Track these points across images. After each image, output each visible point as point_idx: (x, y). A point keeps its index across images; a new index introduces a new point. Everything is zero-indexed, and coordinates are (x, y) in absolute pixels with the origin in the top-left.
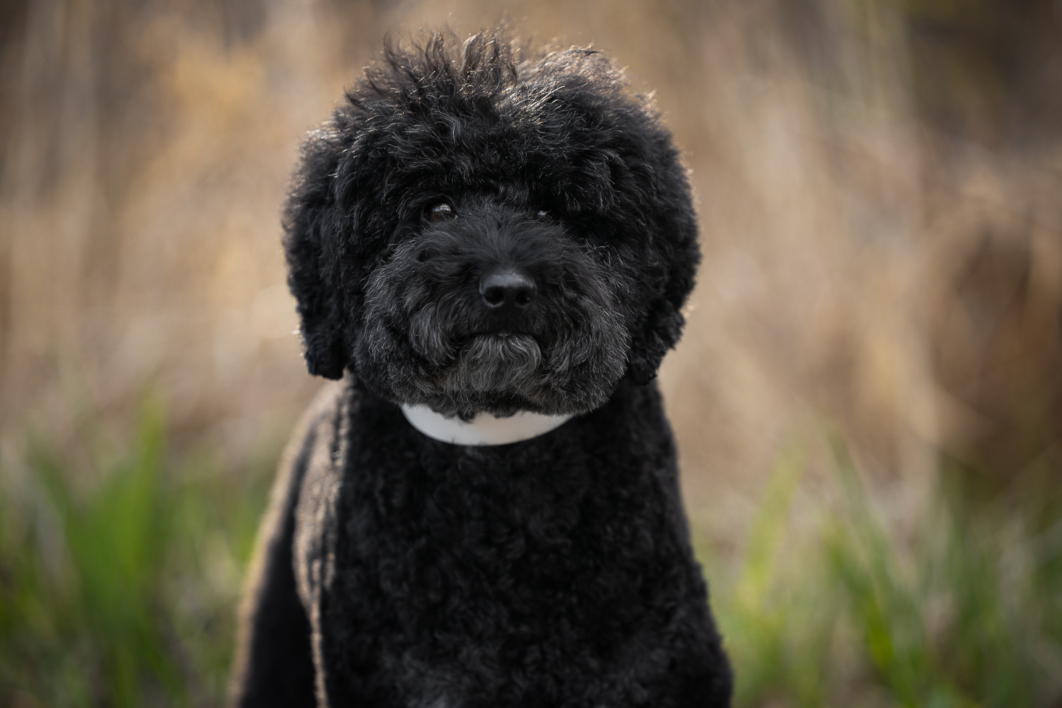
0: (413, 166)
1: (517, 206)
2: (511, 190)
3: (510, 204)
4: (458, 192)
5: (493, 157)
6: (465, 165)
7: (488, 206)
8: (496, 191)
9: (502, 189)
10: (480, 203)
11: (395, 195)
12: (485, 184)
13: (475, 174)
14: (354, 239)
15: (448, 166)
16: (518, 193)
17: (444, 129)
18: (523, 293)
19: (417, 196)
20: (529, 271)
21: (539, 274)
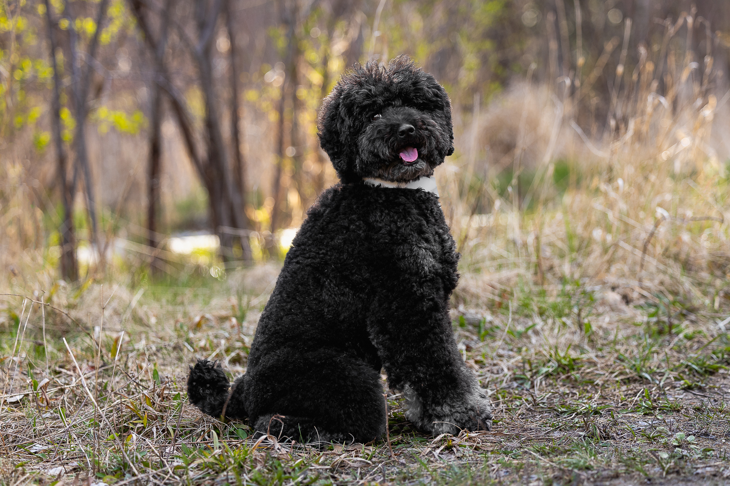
0: (364, 103)
1: (400, 106)
2: (396, 102)
3: (398, 107)
4: (380, 110)
5: (387, 94)
6: (380, 100)
7: (391, 109)
8: (392, 104)
9: (393, 103)
10: (388, 110)
11: (360, 113)
12: (388, 103)
13: (384, 101)
14: (352, 129)
15: (375, 102)
16: (398, 102)
17: (370, 90)
18: (411, 130)
19: (368, 114)
20: (410, 123)
21: (414, 123)
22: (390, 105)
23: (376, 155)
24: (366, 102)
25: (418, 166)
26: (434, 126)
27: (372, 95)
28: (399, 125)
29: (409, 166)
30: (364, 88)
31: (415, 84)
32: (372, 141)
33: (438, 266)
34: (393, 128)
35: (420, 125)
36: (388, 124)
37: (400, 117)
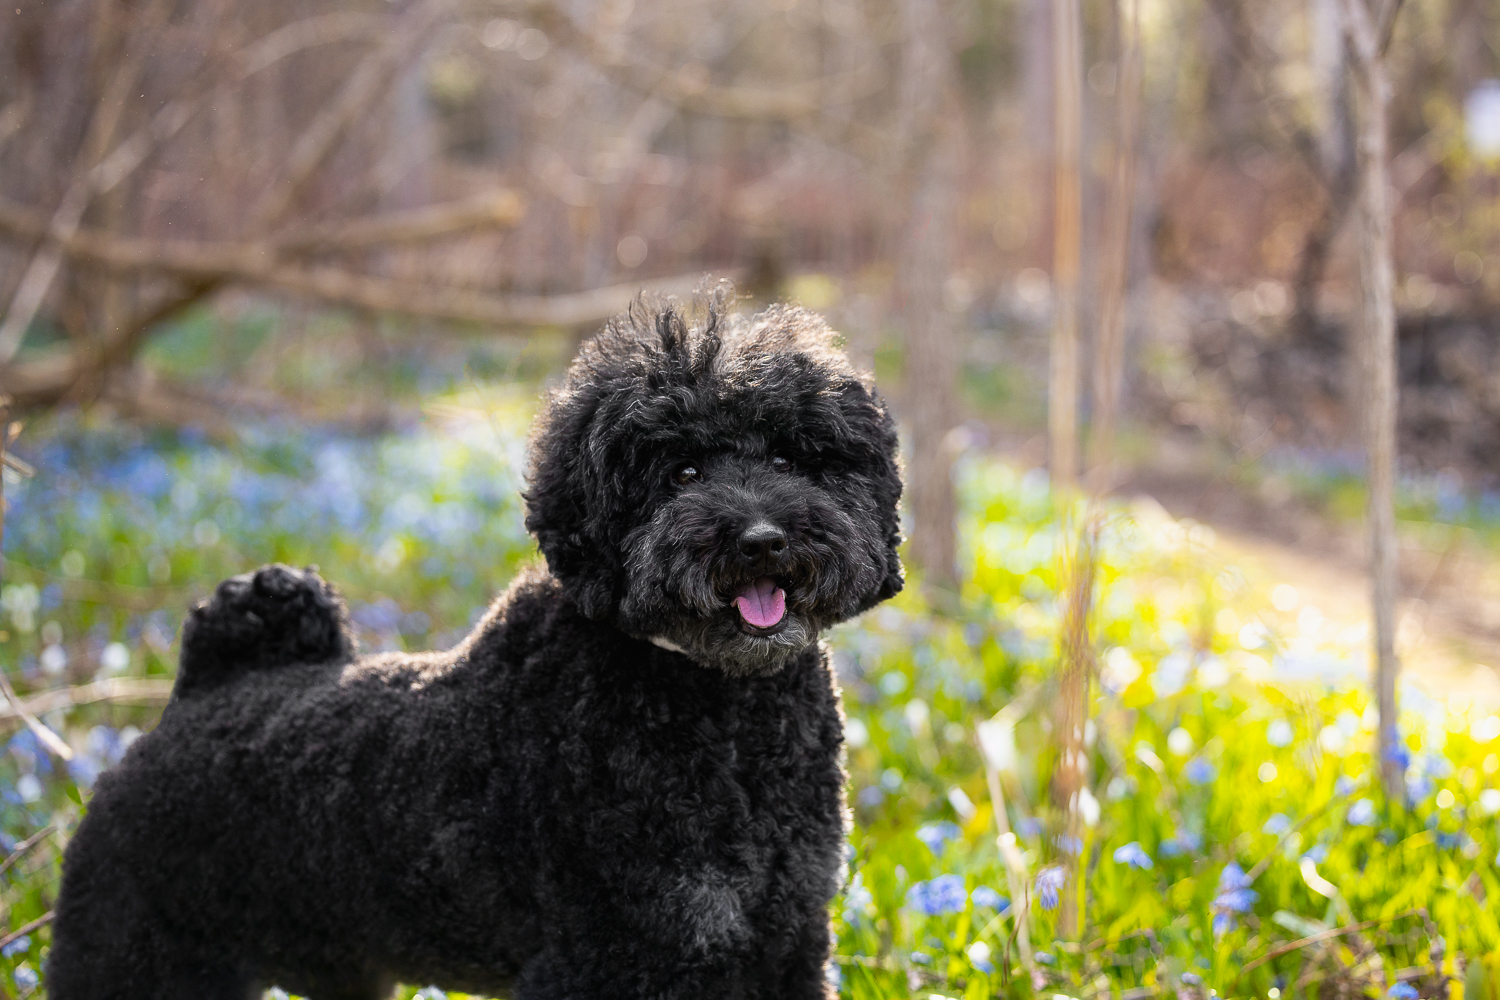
0: (658, 436)
1: (754, 457)
2: (747, 445)
3: (749, 459)
5: (725, 419)
6: (702, 430)
7: (728, 463)
8: (734, 449)
9: (739, 446)
10: (721, 466)
12: (724, 444)
13: (712, 438)
15: (687, 435)
16: (755, 446)
17: (679, 400)
18: (777, 544)
19: (664, 464)
20: (777, 521)
21: (787, 521)
22: (727, 449)
23: (673, 595)
24: (664, 434)
25: (782, 639)
26: (844, 533)
27: (684, 413)
28: (744, 522)
29: (755, 636)
30: (663, 392)
31: (809, 399)
32: (665, 552)
33: (744, 932)
34: (727, 531)
35: (807, 526)
36: (711, 512)
37: (750, 496)
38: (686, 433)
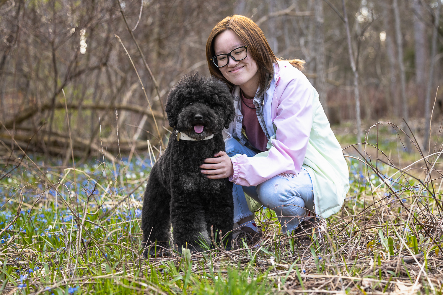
2: (201, 100)
4: (193, 101)
5: (198, 96)
6: (194, 97)
7: (197, 103)
17: (191, 91)
18: (201, 118)
19: (187, 102)
20: (202, 114)
21: (204, 114)
22: (198, 101)
24: (188, 96)
25: (201, 135)
27: (192, 93)
28: (196, 114)
29: (197, 134)
30: (189, 89)
32: (183, 117)
34: (193, 115)
36: (191, 111)
37: (198, 109)
38: (192, 97)
